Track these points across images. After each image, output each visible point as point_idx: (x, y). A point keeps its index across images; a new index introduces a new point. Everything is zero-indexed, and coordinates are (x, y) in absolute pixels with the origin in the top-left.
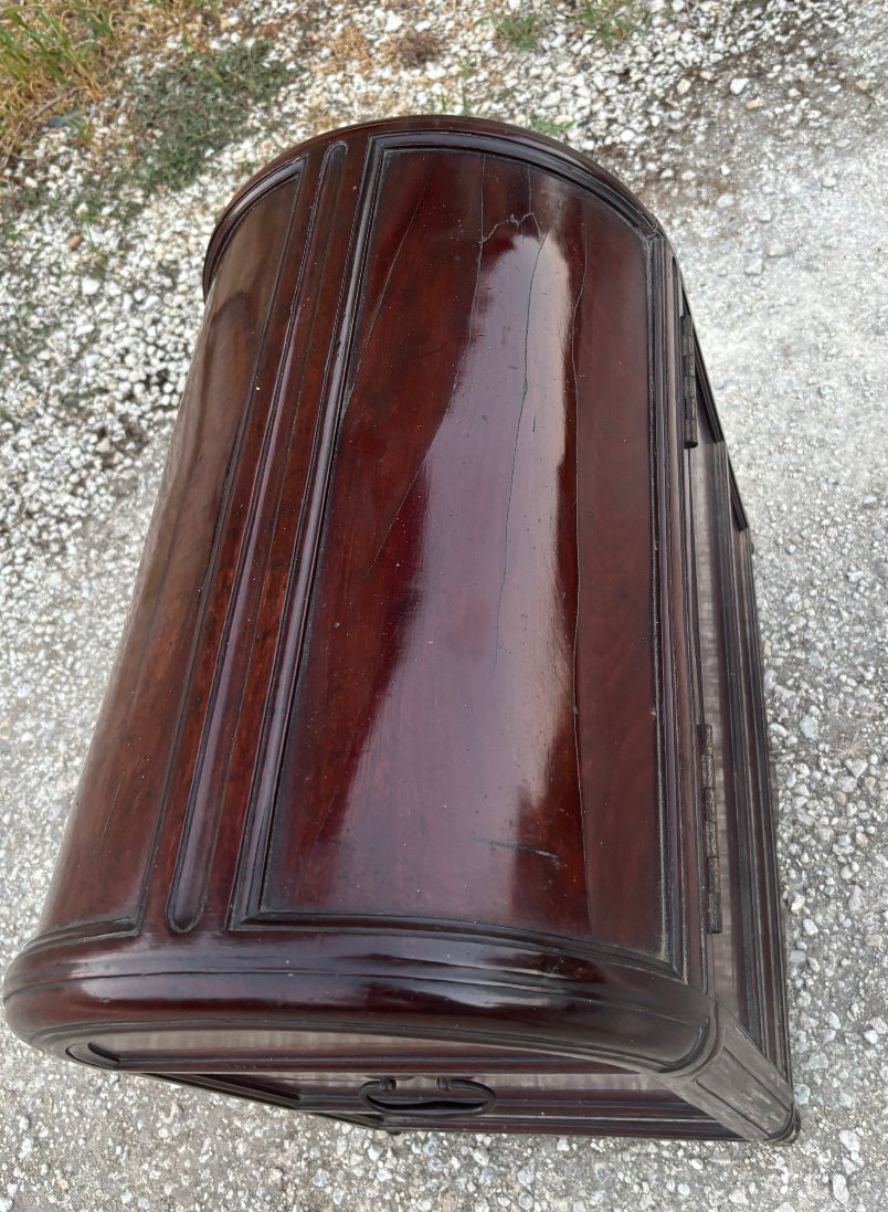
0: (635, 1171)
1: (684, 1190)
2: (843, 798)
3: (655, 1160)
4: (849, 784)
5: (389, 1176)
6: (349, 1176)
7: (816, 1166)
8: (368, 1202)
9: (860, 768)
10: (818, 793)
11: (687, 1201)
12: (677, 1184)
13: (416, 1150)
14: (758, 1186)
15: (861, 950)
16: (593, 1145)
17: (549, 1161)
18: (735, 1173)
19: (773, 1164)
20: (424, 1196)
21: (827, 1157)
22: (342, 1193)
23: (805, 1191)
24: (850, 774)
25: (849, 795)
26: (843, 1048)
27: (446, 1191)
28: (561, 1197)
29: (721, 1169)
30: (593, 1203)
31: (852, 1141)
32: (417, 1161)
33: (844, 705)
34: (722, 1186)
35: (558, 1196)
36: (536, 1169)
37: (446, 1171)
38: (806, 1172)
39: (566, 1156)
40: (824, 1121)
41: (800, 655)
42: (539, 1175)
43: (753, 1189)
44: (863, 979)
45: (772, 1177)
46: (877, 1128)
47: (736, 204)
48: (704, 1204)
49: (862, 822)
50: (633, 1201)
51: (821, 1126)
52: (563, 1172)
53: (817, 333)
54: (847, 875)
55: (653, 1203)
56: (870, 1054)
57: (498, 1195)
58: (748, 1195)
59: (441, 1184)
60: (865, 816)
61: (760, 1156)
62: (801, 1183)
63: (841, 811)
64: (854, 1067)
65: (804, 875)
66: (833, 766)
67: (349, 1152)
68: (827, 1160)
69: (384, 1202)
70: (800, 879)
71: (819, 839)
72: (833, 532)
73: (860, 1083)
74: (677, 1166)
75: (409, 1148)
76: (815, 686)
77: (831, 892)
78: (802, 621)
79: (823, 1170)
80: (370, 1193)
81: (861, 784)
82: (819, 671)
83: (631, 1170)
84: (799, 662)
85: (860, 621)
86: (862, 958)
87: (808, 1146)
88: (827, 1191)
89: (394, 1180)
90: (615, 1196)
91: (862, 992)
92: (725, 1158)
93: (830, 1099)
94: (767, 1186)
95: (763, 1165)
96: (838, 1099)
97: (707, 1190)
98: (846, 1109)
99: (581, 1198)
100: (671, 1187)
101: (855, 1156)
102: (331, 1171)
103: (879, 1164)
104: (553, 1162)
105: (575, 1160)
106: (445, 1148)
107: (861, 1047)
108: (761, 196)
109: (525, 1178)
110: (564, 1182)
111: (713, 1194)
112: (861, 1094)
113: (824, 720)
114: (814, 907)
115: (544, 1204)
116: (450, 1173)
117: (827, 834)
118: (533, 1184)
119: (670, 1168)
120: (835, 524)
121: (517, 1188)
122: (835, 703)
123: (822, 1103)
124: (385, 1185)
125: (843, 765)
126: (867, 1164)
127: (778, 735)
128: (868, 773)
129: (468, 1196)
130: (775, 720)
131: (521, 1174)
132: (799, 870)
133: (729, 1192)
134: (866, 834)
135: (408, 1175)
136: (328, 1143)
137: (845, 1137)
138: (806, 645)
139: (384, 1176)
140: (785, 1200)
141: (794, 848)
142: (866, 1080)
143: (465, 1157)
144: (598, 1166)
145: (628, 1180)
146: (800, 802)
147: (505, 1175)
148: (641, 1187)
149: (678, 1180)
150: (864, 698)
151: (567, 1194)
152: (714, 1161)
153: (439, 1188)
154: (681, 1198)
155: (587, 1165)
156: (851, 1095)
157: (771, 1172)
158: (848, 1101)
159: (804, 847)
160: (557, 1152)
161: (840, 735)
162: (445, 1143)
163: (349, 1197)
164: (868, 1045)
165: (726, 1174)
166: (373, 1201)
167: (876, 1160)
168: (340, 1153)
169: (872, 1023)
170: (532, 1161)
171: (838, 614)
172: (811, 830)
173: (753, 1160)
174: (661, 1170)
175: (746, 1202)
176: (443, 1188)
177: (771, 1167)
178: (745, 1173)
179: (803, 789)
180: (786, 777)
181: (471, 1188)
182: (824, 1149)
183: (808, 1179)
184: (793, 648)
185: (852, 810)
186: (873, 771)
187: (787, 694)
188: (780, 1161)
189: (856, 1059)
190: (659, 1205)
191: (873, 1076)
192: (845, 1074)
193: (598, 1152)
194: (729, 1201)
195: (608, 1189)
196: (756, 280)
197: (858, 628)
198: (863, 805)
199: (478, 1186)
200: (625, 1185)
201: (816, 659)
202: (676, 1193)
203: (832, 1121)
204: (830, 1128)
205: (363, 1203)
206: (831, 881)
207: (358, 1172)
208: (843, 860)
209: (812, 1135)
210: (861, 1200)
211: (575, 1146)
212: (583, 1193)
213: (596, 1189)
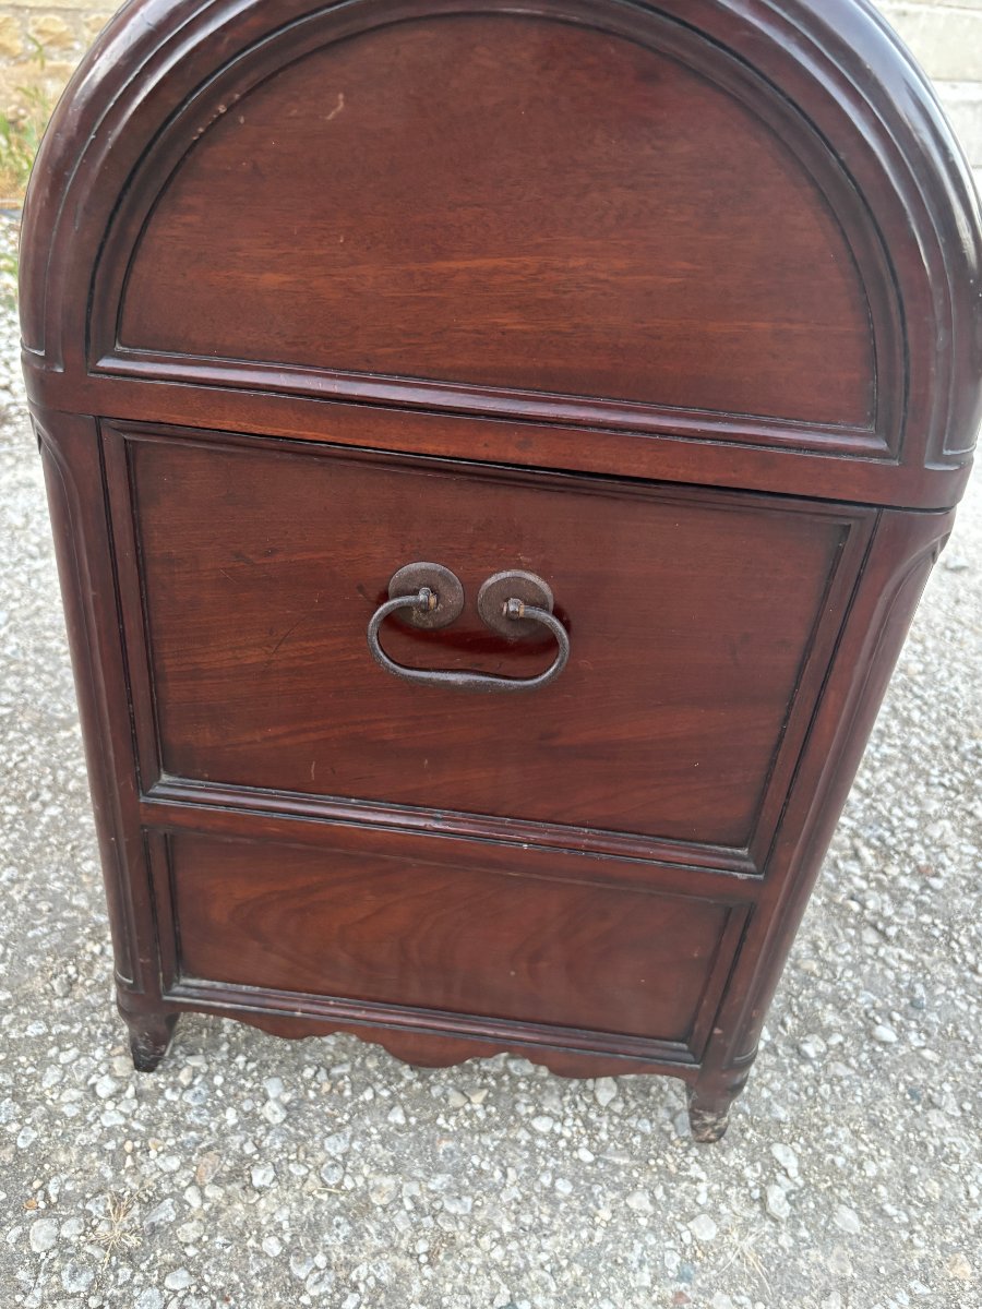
0: (497, 1157)
1: (564, 1187)
3: (526, 1149)
5: (122, 1121)
6: (52, 1116)
7: (741, 1179)
8: (74, 1150)
11: (567, 1200)
12: (555, 1179)
13: (169, 1094)
14: (666, 1192)
15: (793, 972)
16: (441, 1121)
17: (373, 1130)
18: (635, 1174)
19: (686, 1170)
20: (171, 1152)
21: (756, 1171)
22: (34, 1135)
23: (729, 1206)
26: (774, 1059)
27: (209, 1148)
28: (387, 1174)
29: (617, 1168)
30: (432, 1187)
31: (788, 1155)
32: (169, 1106)
34: (617, 1187)
35: (380, 1170)
36: (353, 1138)
37: (213, 1126)
38: (729, 1184)
39: (399, 1129)
40: (751, 1131)
42: (356, 1145)
43: (659, 1193)
44: (797, 998)
45: (684, 1185)
46: (818, 1147)
48: (591, 1205)
50: (490, 1191)
51: (748, 1135)
52: (393, 1147)
55: (520, 1197)
56: (806, 1069)
57: (289, 1161)
58: (653, 1201)
59: (203, 1140)
61: (668, 1157)
62: (725, 1197)
64: (787, 1080)
67: (61, 1086)
68: (756, 1175)
69: (102, 1152)
73: (796, 1097)
74: (557, 1158)
75: (162, 1092)
79: (751, 1184)
80: (82, 1138)
83: (492, 1154)
86: (794, 979)
87: (732, 1156)
88: (757, 1207)
89: (126, 1126)
90: (466, 1182)
91: (795, 1009)
92: (623, 1156)
93: (759, 1108)
94: (678, 1195)
95: (673, 1169)
96: (769, 1110)
97: (597, 1190)
98: (779, 1122)
99: (414, 1178)
100: (546, 1180)
101: (793, 1172)
102: (24, 1106)
103: (823, 1186)
104: (379, 1133)
105: (411, 1134)
106: (218, 1098)
107: (795, 1061)
109: (336, 1146)
110: (393, 1158)
111: (604, 1196)
112: (797, 1108)
115: (360, 1181)
116: (219, 1129)
118: (346, 1154)
119: (546, 1160)
121: (321, 1156)
123: (749, 1111)
124: (111, 1132)
126: (808, 1184)
129: (242, 1158)
131: (331, 1140)
133: (626, 1195)
135: (149, 1124)
136: (30, 1070)
137: (778, 1151)
139: (112, 1119)
140: (703, 1211)
142: (802, 1094)
143: (247, 1114)
144: (445, 1145)
145: (485, 1166)
147: (304, 1140)
148: (505, 1175)
149: (556, 1174)
151: (395, 1171)
152: (608, 1158)
153: (198, 1143)
154: (559, 1195)
155: (428, 1142)
156: (785, 1108)
157: (683, 1179)
158: (782, 1113)
160: (386, 1122)
162: (219, 1093)
163: (45, 1140)
164: (804, 1058)
165: (623, 1174)
166: (85, 1149)
167: (819, 1182)
168: (45, 1085)
169: (808, 1038)
170: (349, 1128)
173: (660, 1162)
174: (533, 1159)
175: (650, 1209)
176: (204, 1145)
177: (683, 1173)
178: (649, 1177)
181: (249, 1149)
182: (752, 1161)
183: (731, 1192)
188: (695, 1171)
189: (789, 1073)
190: (527, 1199)
191: (811, 1091)
192: (777, 1086)
193: (446, 1130)
194: (626, 1205)
195: (456, 1173)
199: (260, 1150)
200: (480, 1171)
202: (553, 1189)
203: (762, 1134)
204: (759, 1140)
205: (67, 1150)
207: (71, 1111)
209: (737, 1145)
210: (803, 1223)
211: (413, 1120)
212: (419, 1174)
213: (439, 1171)
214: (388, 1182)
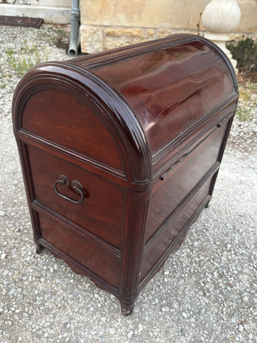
0: (84, 297)
1: (92, 309)
2: (193, 261)
3: (90, 298)
4: (197, 259)
5: (29, 260)
6: (20, 254)
7: (128, 326)
8: (19, 261)
10: (188, 256)
11: (91, 312)
12: (91, 306)
13: (39, 259)
14: (110, 320)
15: (174, 292)
16: (79, 286)
17: (66, 281)
18: (107, 314)
19: (118, 319)
20: (32, 269)
21: (132, 327)
22: (16, 256)
23: (121, 330)
24: (199, 257)
25: (195, 262)
26: (154, 307)
27: (38, 271)
28: (62, 290)
29: (104, 311)
30: (68, 296)
31: (141, 327)
32: (37, 262)
33: (207, 245)
34: (102, 314)
35: (62, 289)
36: (62, 281)
37: (42, 268)
38: (124, 326)
39: (71, 283)
40: (137, 319)
41: (204, 231)
42: (61, 283)
43: (109, 320)
44: (170, 297)
45: (115, 321)
46: (150, 329)
47: (248, 156)
48: (94, 315)
49: (195, 269)
50: (78, 302)
51: (136, 319)
52: (67, 286)
53: (251, 184)
54: (183, 275)
55: (82, 306)
56: (160, 313)
57: (49, 279)
58: (106, 321)
59: (38, 269)
60: (196, 268)
61: (116, 315)
62: (121, 328)
63: (191, 263)
64: (154, 313)
65: (172, 269)
66: (196, 254)
67: (24, 250)
68: (131, 327)
69: (23, 264)
70: (171, 270)
71: (181, 265)
72: (229, 215)
73: (153, 317)
74: (94, 303)
75: (38, 258)
76: (203, 238)
77: (176, 276)
78: (209, 225)
79: (129, 328)
80: (22, 260)
81: (200, 261)
82: (206, 236)
83: (83, 296)
84: (203, 231)
85: (223, 233)
86: (173, 293)
87: (129, 321)
88: (126, 333)
89: (29, 261)
90: (75, 298)
91: (168, 300)
92: (107, 309)
93: (143, 315)
94: (112, 322)
95: (115, 317)
96: (145, 317)
97: (97, 312)
98: (145, 320)
99: (67, 293)
100: (89, 306)
101: (139, 331)
102: (17, 251)
103: (144, 337)
104: (67, 282)
105: (72, 285)
106: (46, 264)
107: (159, 310)
108: (255, 157)
109: (58, 281)
110: (66, 288)
111: (98, 314)
112: (151, 319)
113: (201, 245)
114: (170, 277)
115: (57, 289)
116: (42, 269)
117: (184, 265)
118: (58, 283)
119: (92, 302)
120: (230, 214)
121: (54, 281)
122: (205, 243)
123: (140, 315)
124: (26, 261)
125: (198, 255)
126: (141, 335)
127: (187, 240)
128: (203, 260)
129: (42, 275)
130: (189, 238)
131: (58, 279)
132: (172, 267)
133: (102, 316)
134: (194, 271)
135: (33, 263)
136: (22, 245)
137: (140, 326)
138: (207, 230)
139: (28, 259)
140: (115, 328)
141: (174, 263)
142: (155, 317)
143: (48, 268)
144: (76, 290)
145: (81, 298)
146: (183, 255)
147: (54, 277)
148: (83, 301)
149: (92, 306)
150: (213, 247)
151: (64, 290)
152: (104, 308)
153: (37, 269)
154: (90, 310)
155: (74, 288)
156: (149, 318)
157: (116, 320)
158: (147, 319)
159: (177, 264)
160: (69, 281)
161: (202, 249)
162: (46, 263)
163: (16, 258)
164: (161, 311)
165: (105, 313)
166: (21, 262)
167: (144, 336)
168: (22, 249)
169: (166, 307)
170: (62, 279)
171: (219, 229)
172: (181, 262)
173: (114, 314)
174: (90, 301)
175: (105, 321)
176: (38, 270)
177: (117, 319)
178: (109, 316)
179: (185, 254)
180: (183, 249)
181: (44, 274)
182: (133, 324)
183: (124, 328)
184: (204, 228)
185: (194, 265)
187: (195, 235)
188: (119, 320)
189: (156, 312)
190: (83, 307)
191: (157, 318)
192: (151, 313)
193: (79, 288)
194: (101, 319)
195: (74, 296)
196: (243, 168)
197: (222, 234)
198: (197, 265)
199: (46, 275)
200: (79, 298)
201: (207, 233)
202: (90, 308)
203: (139, 320)
204: (138, 321)
205: (18, 261)
206: (178, 274)
207: (23, 255)
208: (184, 272)
209: (132, 320)
210: (133, 341)
211: (74, 283)
212: (68, 293)
213: (72, 294)
214: (61, 291)
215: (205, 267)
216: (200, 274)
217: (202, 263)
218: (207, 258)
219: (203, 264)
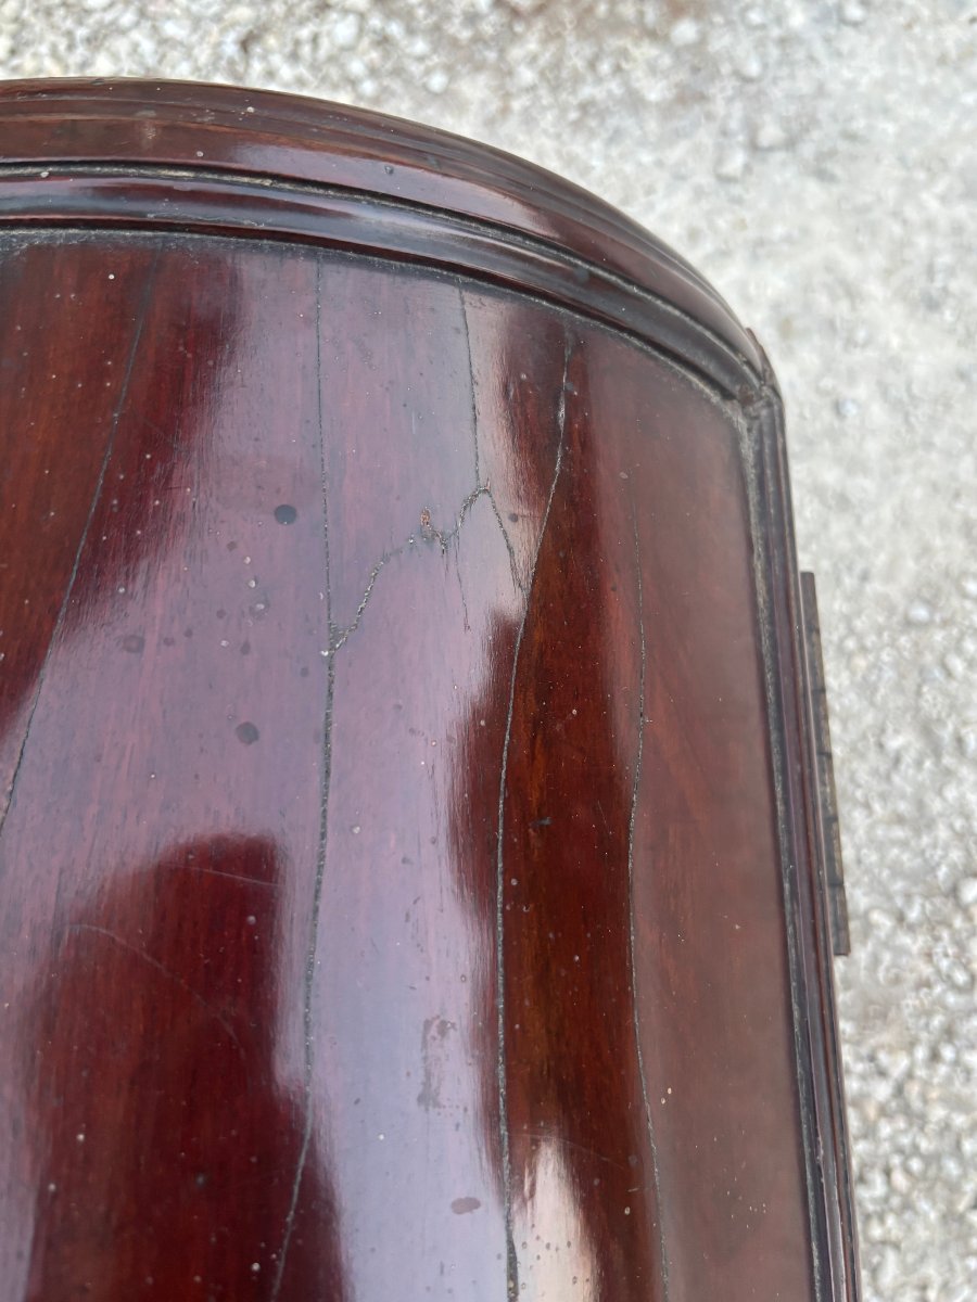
2: (872, 1112)
4: (882, 1090)
9: (899, 1064)
24: (882, 1073)
25: (882, 1108)
33: (875, 961)
47: (703, 40)
49: (900, 1151)
53: (834, 298)
60: (905, 1141)
72: (861, 663)
81: (899, 1091)
85: (900, 820)
108: (741, 29)
120: (863, 649)
125: (872, 1058)
128: (910, 1075)
134: (907, 1171)
150: (907, 951)
171: (867, 806)
185: (885, 1129)
186: (921, 1072)
196: (736, 190)
197: (899, 833)
198: (901, 1124)
215: (938, 1113)
216: (940, 1168)
217: (913, 1090)
218: (921, 1053)
219: (925, 1101)
